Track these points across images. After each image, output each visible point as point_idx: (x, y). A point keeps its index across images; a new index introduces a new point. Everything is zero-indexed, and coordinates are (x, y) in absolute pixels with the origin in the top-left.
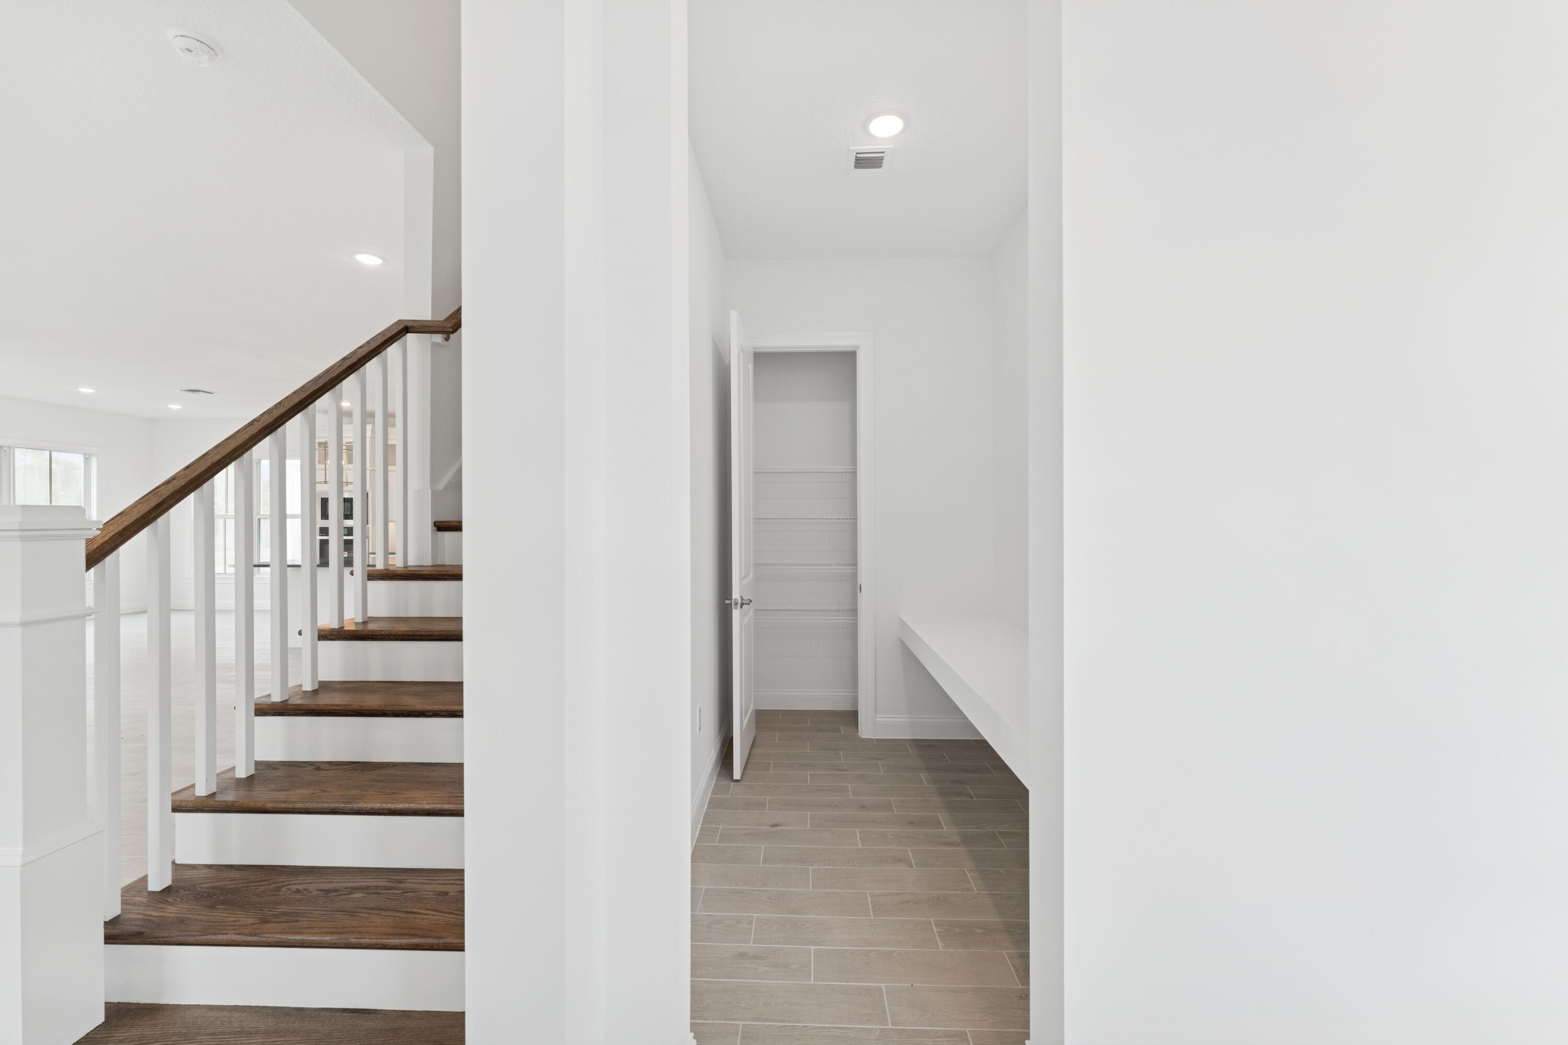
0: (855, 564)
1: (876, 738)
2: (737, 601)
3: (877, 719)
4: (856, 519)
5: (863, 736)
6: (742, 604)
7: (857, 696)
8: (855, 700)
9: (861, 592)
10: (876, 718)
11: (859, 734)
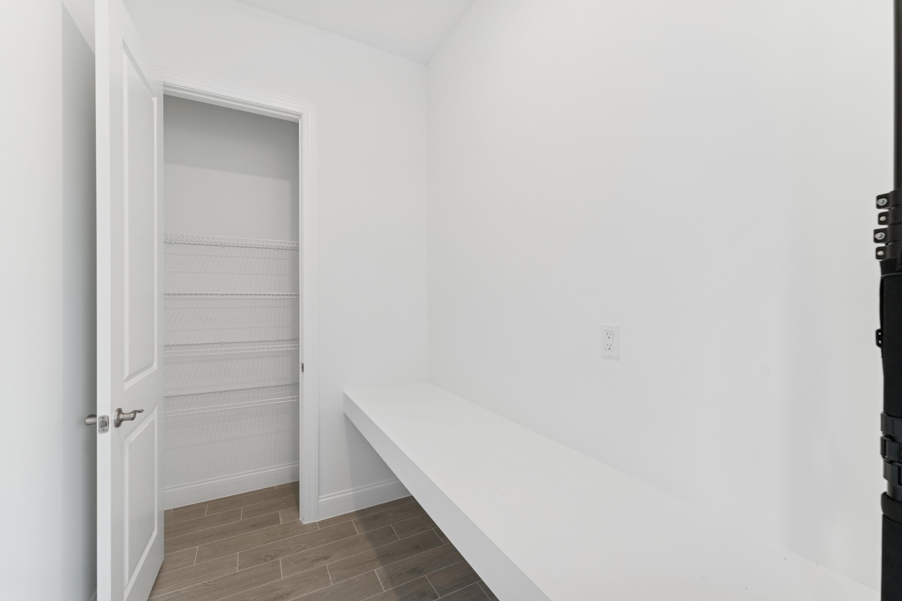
0: (296, 340)
1: (319, 520)
2: (106, 419)
3: (320, 501)
4: (298, 295)
5: (304, 523)
6: (118, 424)
7: (299, 466)
8: (296, 472)
9: (303, 371)
10: (319, 499)
11: (301, 519)
